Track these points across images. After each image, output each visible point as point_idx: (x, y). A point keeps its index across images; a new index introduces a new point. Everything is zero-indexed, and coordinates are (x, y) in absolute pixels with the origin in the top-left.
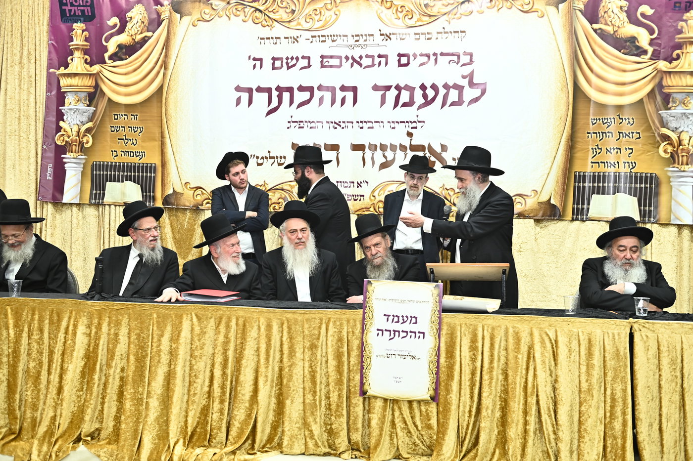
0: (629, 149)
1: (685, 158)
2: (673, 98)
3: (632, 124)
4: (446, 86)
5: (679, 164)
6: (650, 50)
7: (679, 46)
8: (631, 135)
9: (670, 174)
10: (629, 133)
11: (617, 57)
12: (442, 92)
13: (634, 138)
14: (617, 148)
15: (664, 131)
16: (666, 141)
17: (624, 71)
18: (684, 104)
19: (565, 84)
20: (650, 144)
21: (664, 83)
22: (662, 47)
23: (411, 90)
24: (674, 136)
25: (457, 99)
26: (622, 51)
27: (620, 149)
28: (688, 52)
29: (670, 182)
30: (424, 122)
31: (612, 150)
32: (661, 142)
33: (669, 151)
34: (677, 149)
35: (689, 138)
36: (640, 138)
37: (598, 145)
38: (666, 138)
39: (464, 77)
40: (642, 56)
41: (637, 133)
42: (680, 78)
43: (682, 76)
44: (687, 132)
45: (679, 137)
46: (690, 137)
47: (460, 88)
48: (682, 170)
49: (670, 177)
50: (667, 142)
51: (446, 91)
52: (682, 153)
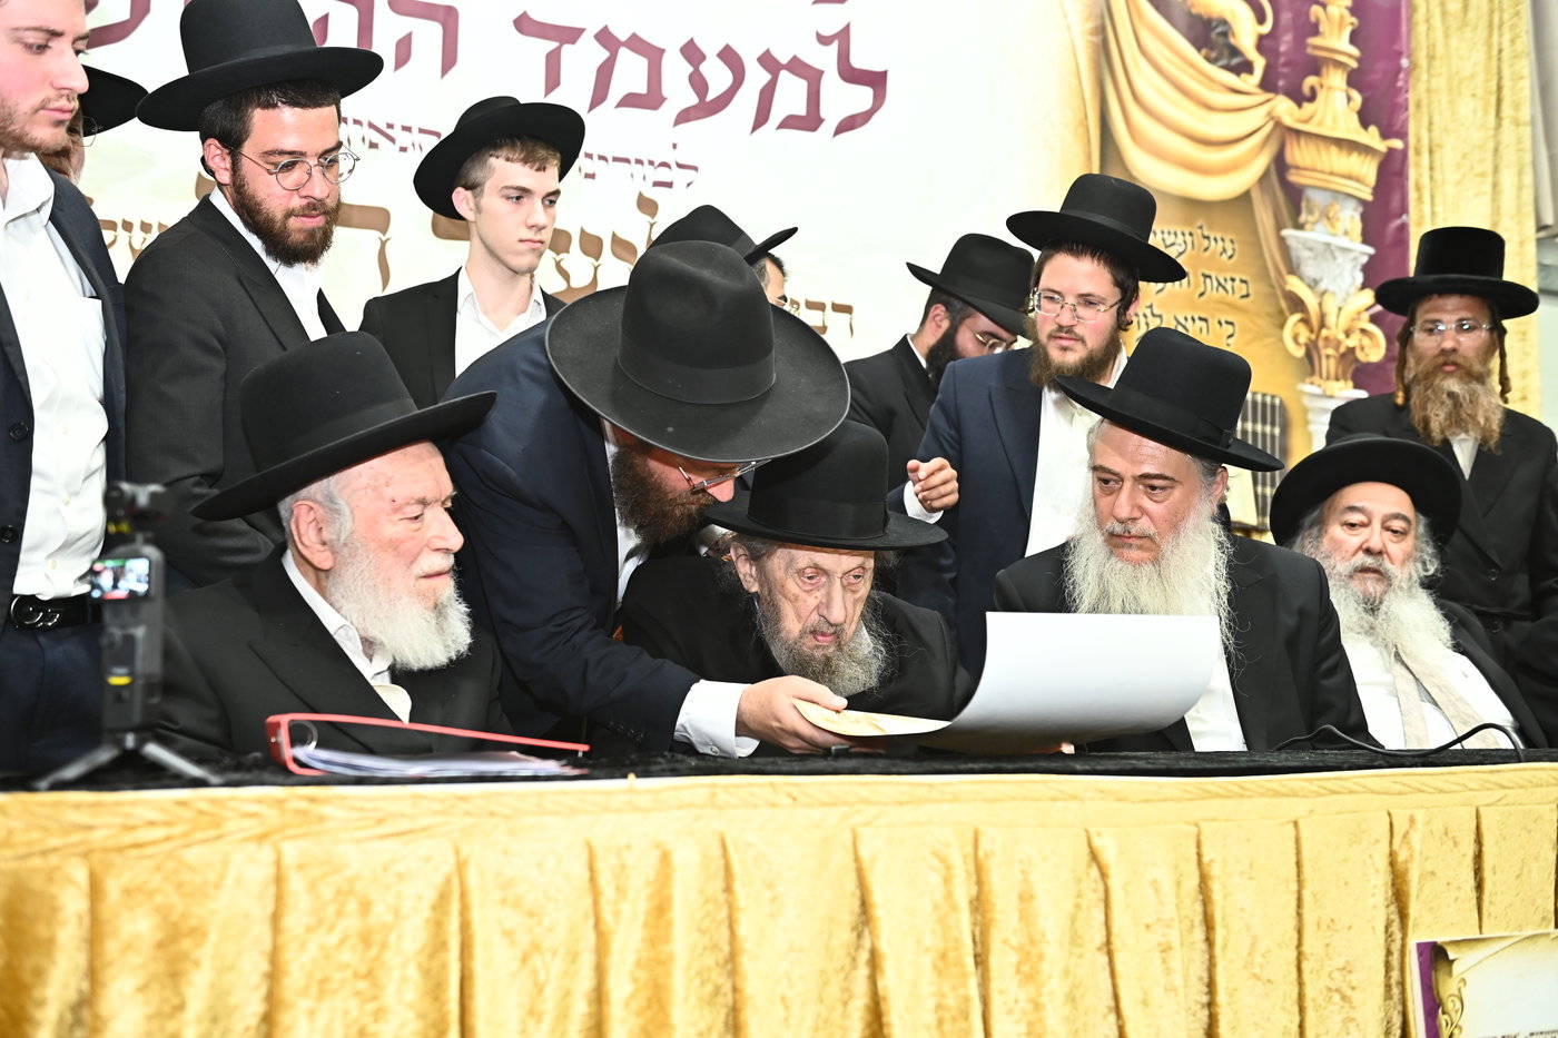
0: (1227, 323)
1: (1332, 363)
2: (1308, 200)
3: (1231, 257)
4: (767, 61)
5: (1321, 376)
6: (1259, 63)
7: (1315, 66)
8: (1229, 285)
9: (1306, 401)
10: (1226, 280)
11: (1192, 65)
12: (756, 77)
13: (1238, 295)
14: (1201, 319)
15: (1295, 284)
16: (1297, 311)
17: (1209, 107)
18: (1329, 218)
19: (1082, 116)
20: (1269, 315)
21: (1289, 159)
22: (1282, 60)
23: (654, 55)
24: (1311, 301)
25: (801, 110)
26: (1204, 51)
27: (1205, 320)
28: (1330, 88)
29: (1307, 422)
30: (695, 169)
31: (1190, 321)
32: (1287, 313)
33: (1302, 340)
34: (1318, 336)
35: (1336, 311)
36: (1247, 296)
37: (1151, 306)
38: (1297, 304)
39: (824, 40)
40: (1244, 76)
41: (1243, 281)
42: (1318, 150)
43: (1321, 145)
44: (1334, 293)
45: (1320, 305)
46: (1340, 309)
47: (813, 77)
48: (1328, 393)
49: (1306, 411)
50: (1298, 316)
51: (767, 77)
52: (1326, 347)
